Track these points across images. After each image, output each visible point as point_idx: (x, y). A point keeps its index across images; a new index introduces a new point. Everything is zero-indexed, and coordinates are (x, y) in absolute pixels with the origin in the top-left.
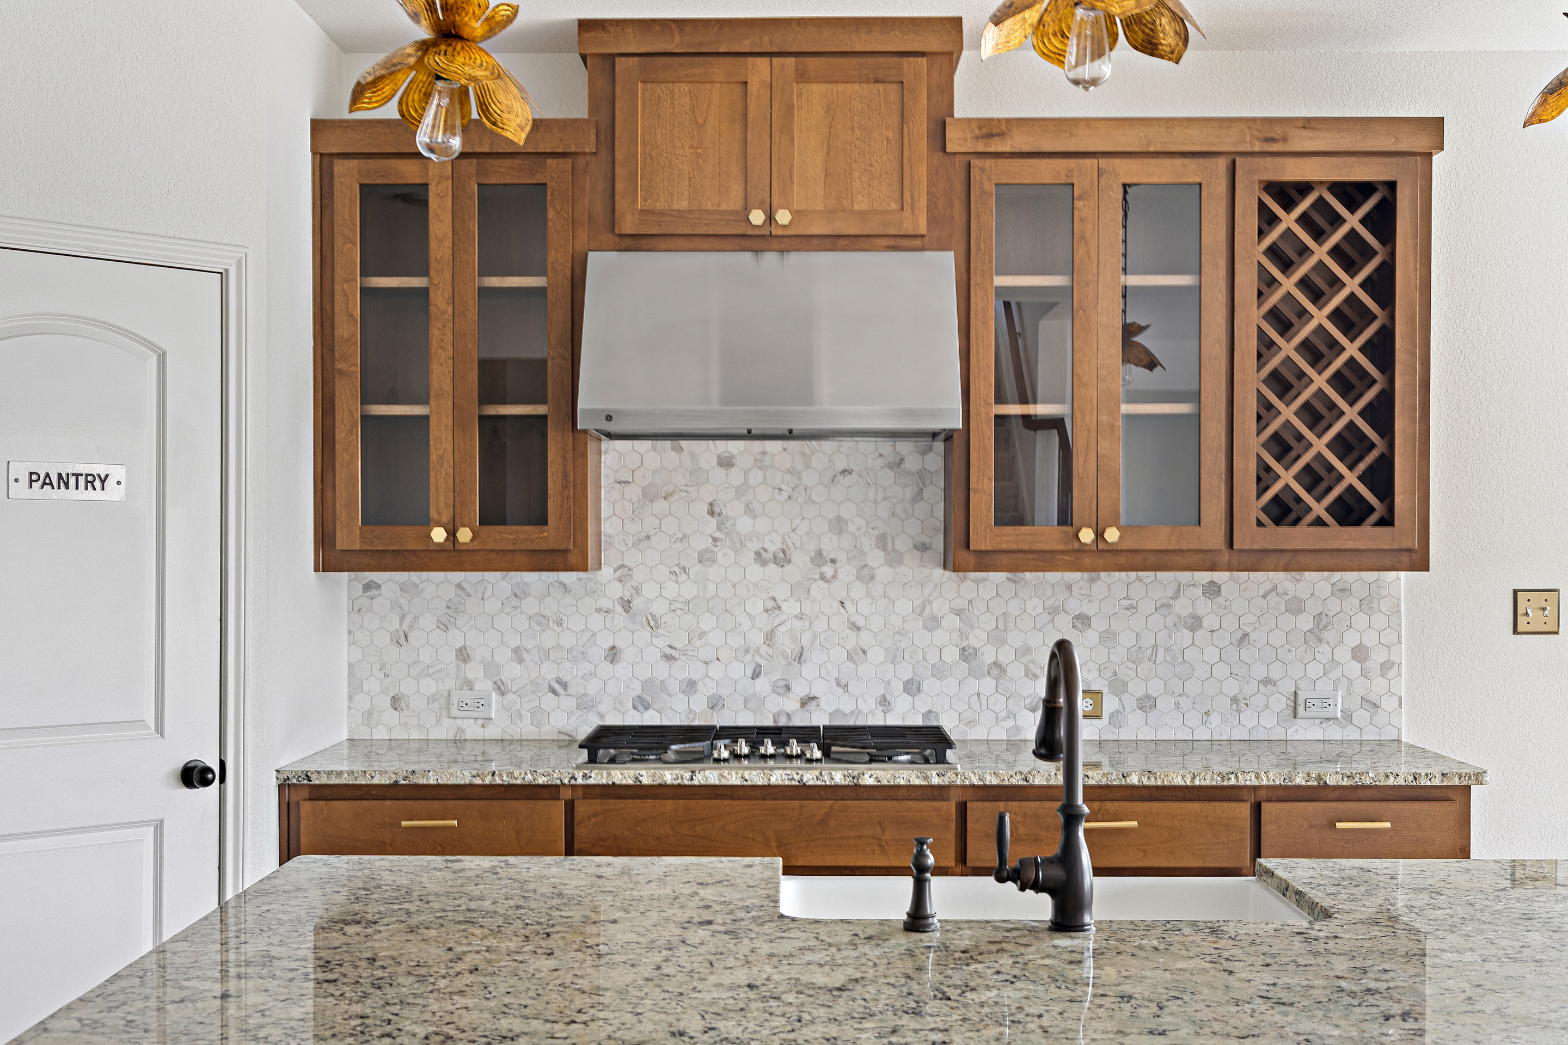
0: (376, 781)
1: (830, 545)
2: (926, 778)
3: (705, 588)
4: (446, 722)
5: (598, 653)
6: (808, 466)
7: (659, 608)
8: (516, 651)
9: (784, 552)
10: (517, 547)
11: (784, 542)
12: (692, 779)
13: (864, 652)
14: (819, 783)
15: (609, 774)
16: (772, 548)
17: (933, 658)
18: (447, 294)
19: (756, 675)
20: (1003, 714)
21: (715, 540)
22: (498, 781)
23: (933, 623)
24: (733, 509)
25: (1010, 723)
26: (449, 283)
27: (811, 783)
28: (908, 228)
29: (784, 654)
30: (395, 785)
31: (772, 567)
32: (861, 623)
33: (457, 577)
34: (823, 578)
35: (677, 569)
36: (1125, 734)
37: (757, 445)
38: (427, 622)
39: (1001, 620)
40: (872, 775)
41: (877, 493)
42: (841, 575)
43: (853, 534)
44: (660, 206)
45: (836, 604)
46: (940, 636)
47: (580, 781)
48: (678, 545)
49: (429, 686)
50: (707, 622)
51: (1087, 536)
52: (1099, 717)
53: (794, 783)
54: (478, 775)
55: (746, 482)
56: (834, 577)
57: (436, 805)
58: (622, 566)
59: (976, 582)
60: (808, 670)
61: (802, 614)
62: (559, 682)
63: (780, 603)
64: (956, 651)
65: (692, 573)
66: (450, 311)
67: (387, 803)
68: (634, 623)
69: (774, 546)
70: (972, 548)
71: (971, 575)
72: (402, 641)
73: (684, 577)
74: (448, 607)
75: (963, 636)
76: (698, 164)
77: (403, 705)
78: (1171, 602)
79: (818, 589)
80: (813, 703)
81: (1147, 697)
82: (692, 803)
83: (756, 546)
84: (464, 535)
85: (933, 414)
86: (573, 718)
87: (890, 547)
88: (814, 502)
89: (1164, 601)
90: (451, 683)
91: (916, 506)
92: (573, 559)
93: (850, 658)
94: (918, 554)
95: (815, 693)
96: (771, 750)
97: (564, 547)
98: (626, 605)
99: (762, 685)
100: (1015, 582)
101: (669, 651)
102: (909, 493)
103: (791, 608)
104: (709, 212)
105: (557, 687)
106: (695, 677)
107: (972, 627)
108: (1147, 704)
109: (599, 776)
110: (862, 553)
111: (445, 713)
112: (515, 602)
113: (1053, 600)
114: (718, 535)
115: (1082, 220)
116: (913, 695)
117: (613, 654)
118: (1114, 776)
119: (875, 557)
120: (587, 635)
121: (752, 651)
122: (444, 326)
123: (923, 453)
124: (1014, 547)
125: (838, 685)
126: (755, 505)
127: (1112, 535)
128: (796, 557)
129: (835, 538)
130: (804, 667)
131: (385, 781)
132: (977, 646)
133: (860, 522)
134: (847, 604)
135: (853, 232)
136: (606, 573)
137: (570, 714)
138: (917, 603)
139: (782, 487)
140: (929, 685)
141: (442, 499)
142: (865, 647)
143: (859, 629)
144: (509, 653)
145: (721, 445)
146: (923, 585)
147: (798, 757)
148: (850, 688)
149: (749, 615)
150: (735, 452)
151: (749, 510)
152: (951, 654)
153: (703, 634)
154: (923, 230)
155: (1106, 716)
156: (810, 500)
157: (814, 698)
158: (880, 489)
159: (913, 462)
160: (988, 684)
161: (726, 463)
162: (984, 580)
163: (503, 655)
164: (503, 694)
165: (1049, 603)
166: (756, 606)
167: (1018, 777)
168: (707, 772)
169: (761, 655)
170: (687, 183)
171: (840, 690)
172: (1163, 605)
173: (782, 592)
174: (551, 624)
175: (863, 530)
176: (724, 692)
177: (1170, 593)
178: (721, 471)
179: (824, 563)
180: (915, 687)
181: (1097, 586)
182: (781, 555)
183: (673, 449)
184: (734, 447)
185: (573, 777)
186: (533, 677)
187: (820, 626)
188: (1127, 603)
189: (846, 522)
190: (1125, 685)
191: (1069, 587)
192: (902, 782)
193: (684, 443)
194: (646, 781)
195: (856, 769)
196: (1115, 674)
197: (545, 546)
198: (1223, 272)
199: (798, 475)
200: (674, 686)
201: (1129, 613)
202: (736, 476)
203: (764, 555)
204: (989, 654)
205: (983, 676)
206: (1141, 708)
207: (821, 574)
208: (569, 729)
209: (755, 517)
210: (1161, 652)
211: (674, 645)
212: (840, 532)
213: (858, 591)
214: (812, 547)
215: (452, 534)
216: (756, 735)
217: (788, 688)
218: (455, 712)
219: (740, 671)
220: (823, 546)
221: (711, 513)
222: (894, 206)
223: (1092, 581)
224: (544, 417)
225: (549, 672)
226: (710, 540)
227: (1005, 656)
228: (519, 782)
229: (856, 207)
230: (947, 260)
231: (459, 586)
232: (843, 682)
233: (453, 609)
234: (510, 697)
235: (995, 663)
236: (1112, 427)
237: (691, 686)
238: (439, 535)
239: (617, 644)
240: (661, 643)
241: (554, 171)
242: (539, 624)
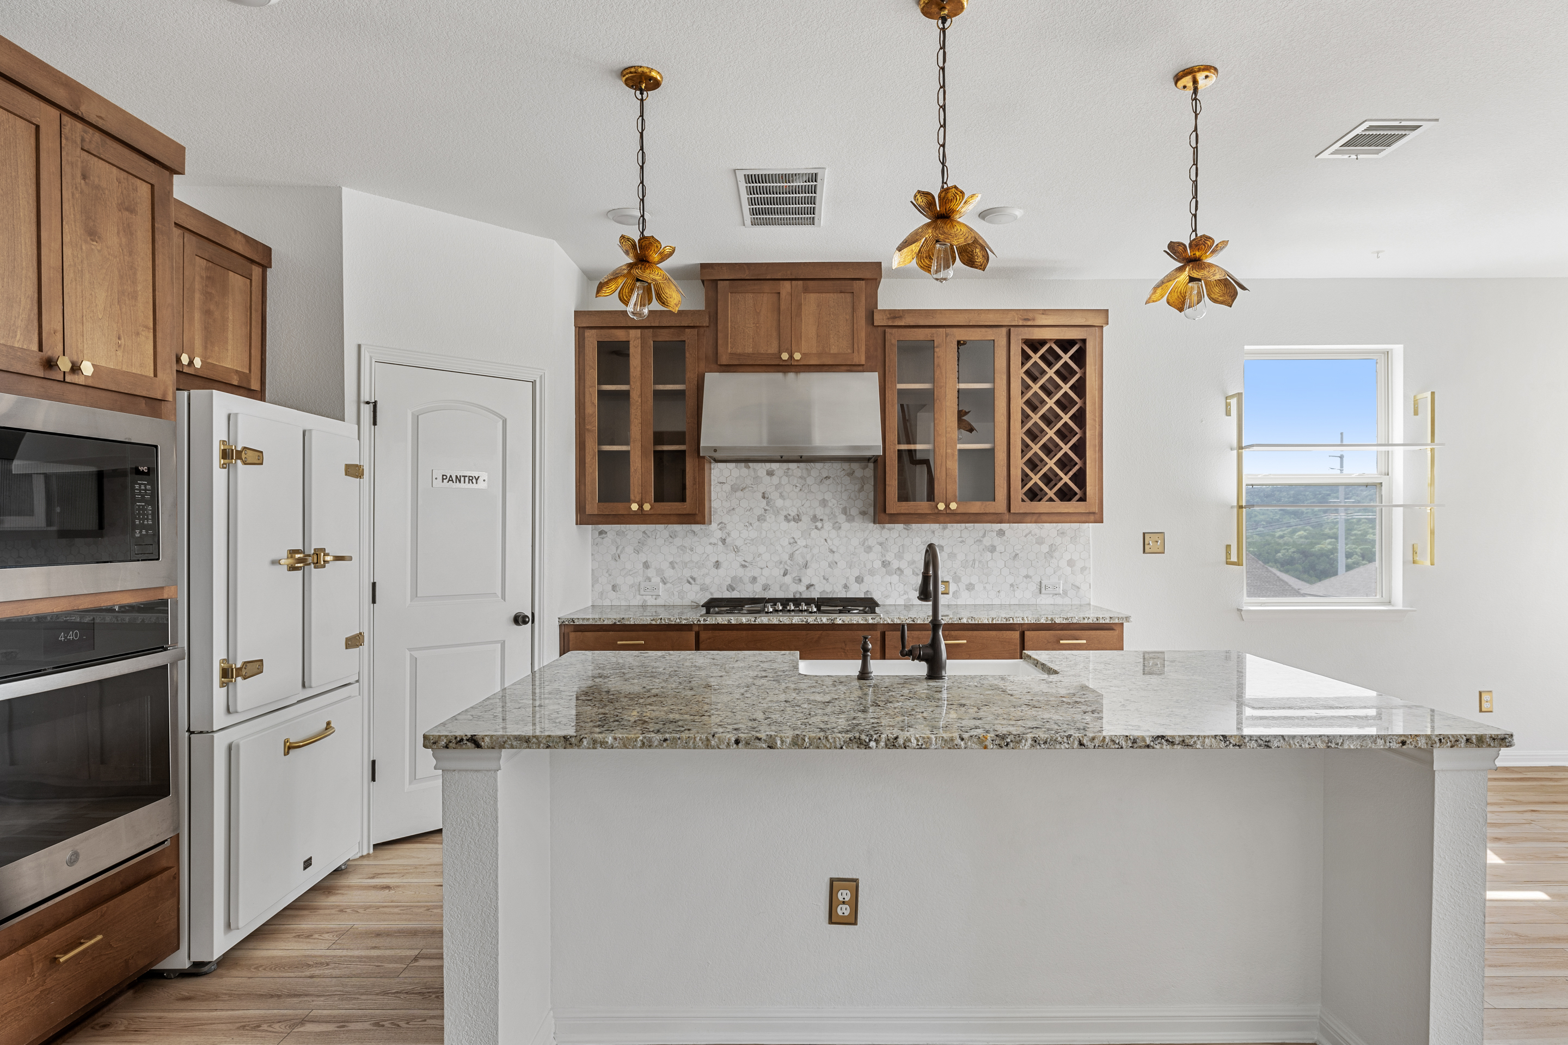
0: (605, 623)
1: (820, 512)
2: (866, 620)
3: (761, 533)
4: (638, 597)
5: (710, 564)
6: (809, 475)
7: (739, 543)
8: (671, 563)
9: (798, 515)
10: (672, 513)
11: (798, 511)
12: (755, 621)
13: (836, 563)
14: (815, 623)
15: (716, 619)
16: (793, 514)
17: (869, 566)
18: (639, 393)
19: (785, 574)
20: (902, 592)
21: (766, 510)
22: (664, 623)
23: (869, 549)
24: (774, 495)
25: (905, 597)
26: (639, 388)
27: (811, 623)
28: (856, 361)
29: (798, 564)
30: (615, 624)
31: (793, 523)
32: (835, 549)
33: (643, 527)
34: (816, 528)
35: (747, 524)
36: (960, 602)
37: (785, 465)
38: (629, 550)
39: (901, 548)
40: (840, 619)
41: (842, 487)
42: (825, 527)
43: (831, 507)
44: (739, 351)
45: (823, 541)
46: (872, 556)
47: (702, 622)
48: (748, 513)
49: (630, 580)
50: (762, 549)
51: (941, 506)
52: (948, 594)
53: (804, 623)
54: (654, 620)
55: (780, 483)
56: (822, 528)
57: (634, 634)
58: (721, 523)
59: (889, 529)
60: (810, 572)
61: (807, 545)
62: (692, 578)
63: (796, 540)
64: (880, 563)
65: (755, 526)
66: (640, 401)
67: (611, 633)
68: (727, 550)
69: (793, 513)
70: (887, 512)
71: (887, 526)
72: (617, 559)
73: (751, 527)
74: (639, 543)
75: (883, 555)
76: (757, 331)
77: (618, 589)
78: (982, 539)
79: (815, 533)
80: (812, 588)
81: (971, 584)
82: (755, 632)
83: (785, 513)
84: (647, 507)
85: (869, 448)
86: (698, 595)
87: (848, 514)
88: (812, 492)
89: (978, 538)
90: (640, 579)
91: (861, 494)
92: (698, 518)
93: (830, 566)
94: (861, 516)
95: (813, 583)
96: (793, 608)
97: (694, 512)
98: (724, 541)
99: (788, 579)
100: (908, 530)
101: (744, 563)
102: (857, 487)
103: (801, 542)
104: (762, 354)
105: (691, 580)
106: (756, 575)
107: (887, 551)
108: (970, 587)
109: (711, 620)
110: (835, 516)
111: (637, 593)
112: (671, 540)
113: (926, 538)
114: (767, 508)
115: (938, 357)
116: (859, 583)
117: (717, 565)
118: (955, 619)
119: (841, 518)
120: (705, 555)
121: (783, 563)
122: (637, 408)
123: (864, 468)
124: (907, 512)
125: (824, 579)
126: (784, 494)
127: (953, 506)
128: (804, 518)
129: (822, 509)
130: (808, 570)
131: (610, 622)
132: (890, 560)
133: (835, 502)
134: (828, 540)
135: (830, 363)
136: (714, 526)
137: (697, 593)
138: (861, 540)
139: (797, 485)
140: (867, 579)
141: (636, 490)
142: (837, 561)
143: (834, 552)
144: (668, 564)
145: (768, 465)
146: (864, 531)
147: (805, 611)
148: (830, 580)
149: (782, 546)
150: (775, 469)
151: (781, 496)
152: (878, 564)
153: (760, 555)
154: (863, 363)
155: (951, 593)
156: (810, 491)
157: (813, 585)
158: (843, 486)
159: (859, 473)
160: (895, 578)
161: (770, 473)
162: (893, 529)
163: (665, 566)
164: (665, 584)
165: (924, 539)
166: (785, 542)
167: (910, 620)
168: (763, 618)
169: (787, 565)
170: (751, 340)
171: (825, 581)
172: (977, 541)
173: (797, 535)
174: (688, 550)
175: (836, 505)
176: (770, 583)
177: (981, 534)
178: (768, 477)
179: (817, 521)
180: (860, 579)
181: (947, 532)
182: (797, 517)
183: (745, 467)
184: (774, 466)
185: (699, 621)
186: (679, 575)
187: (815, 551)
188: (960, 539)
189: (827, 501)
190: (960, 578)
191: (933, 532)
192: (855, 622)
193: (750, 464)
194: (733, 622)
195: (833, 616)
196: (955, 573)
197: (685, 512)
198: (1005, 382)
199: (805, 479)
200: (746, 580)
201: (962, 544)
202: (775, 480)
203: (789, 517)
204: (895, 564)
205: (893, 574)
206: (967, 589)
207: (816, 526)
208: (696, 600)
209: (784, 499)
210: (977, 563)
211: (746, 560)
212: (825, 506)
213: (833, 533)
214: (811, 513)
215: (641, 506)
216: (785, 602)
217: (800, 580)
218: (642, 592)
219: (778, 572)
220: (816, 513)
221: (764, 497)
222: (849, 351)
223: (944, 528)
224: (684, 452)
225: (687, 573)
226: (763, 510)
227: (903, 565)
228: (673, 623)
229: (832, 352)
230: (874, 376)
231: (644, 532)
232: (826, 577)
233: (641, 543)
234: (669, 585)
235: (898, 568)
236: (953, 455)
237: (754, 580)
238: (635, 507)
239: (719, 560)
240: (740, 559)
241: (689, 336)
242: (682, 550)
